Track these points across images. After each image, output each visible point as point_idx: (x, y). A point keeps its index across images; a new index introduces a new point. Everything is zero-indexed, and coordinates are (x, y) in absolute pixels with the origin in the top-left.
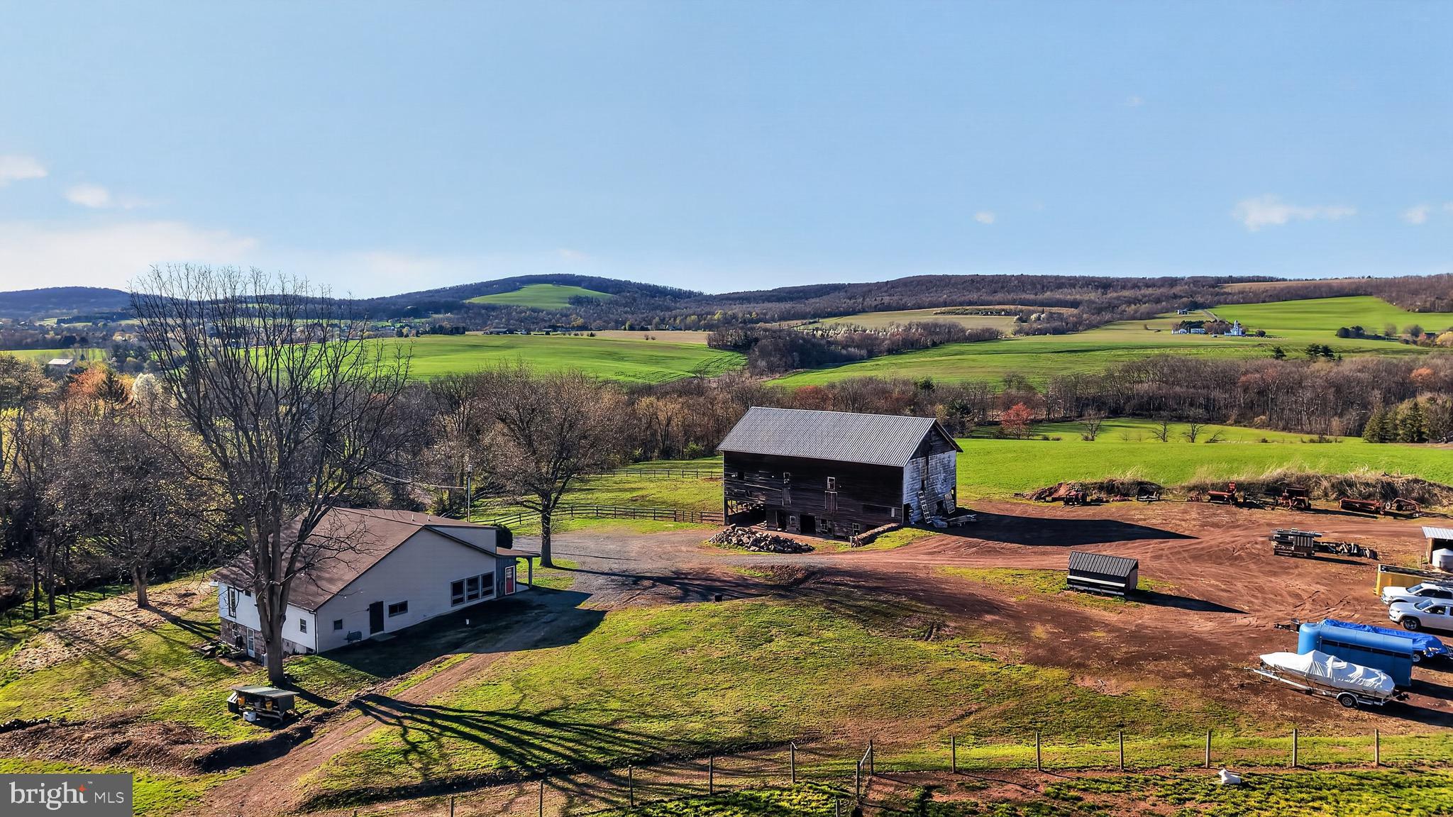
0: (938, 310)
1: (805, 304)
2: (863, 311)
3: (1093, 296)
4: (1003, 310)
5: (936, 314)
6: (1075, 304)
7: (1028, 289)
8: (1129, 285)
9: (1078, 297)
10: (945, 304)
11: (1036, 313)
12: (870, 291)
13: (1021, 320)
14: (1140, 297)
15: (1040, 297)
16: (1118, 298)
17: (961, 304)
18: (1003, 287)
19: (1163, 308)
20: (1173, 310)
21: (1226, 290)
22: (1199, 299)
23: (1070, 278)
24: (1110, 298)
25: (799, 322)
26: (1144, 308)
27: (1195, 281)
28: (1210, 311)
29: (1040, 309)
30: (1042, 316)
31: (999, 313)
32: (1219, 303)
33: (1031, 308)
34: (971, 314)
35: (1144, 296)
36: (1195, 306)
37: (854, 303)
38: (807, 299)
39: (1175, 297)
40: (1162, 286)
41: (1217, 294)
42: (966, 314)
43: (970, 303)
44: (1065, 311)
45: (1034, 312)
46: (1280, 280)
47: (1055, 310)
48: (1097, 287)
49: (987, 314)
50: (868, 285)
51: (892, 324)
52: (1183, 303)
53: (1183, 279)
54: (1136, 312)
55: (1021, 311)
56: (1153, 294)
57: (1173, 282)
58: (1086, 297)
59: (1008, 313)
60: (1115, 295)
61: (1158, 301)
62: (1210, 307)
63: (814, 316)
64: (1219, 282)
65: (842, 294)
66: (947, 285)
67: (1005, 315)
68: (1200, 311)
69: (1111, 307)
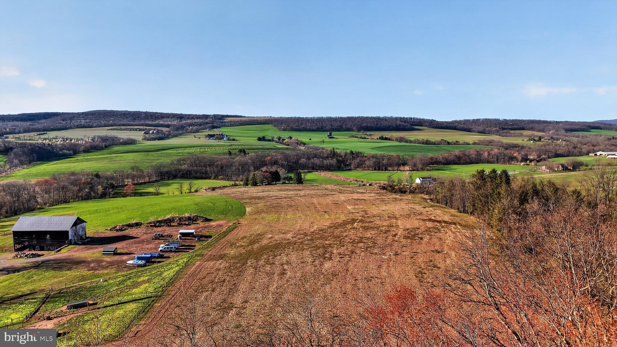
0: (109, 128)
1: (38, 123)
2: (71, 128)
3: (175, 122)
4: (138, 129)
5: (108, 130)
6: (168, 126)
7: (149, 118)
8: (190, 117)
9: (170, 123)
10: (112, 125)
11: (152, 130)
12: (74, 117)
13: (145, 133)
14: (194, 123)
15: (154, 123)
16: (185, 124)
17: (119, 125)
18: (138, 117)
19: (202, 128)
20: (206, 129)
21: (225, 121)
22: (215, 125)
23: (167, 114)
24: (183, 124)
25: (35, 133)
26: (195, 128)
27: (215, 116)
28: (219, 129)
29: (154, 128)
30: (155, 132)
31: (136, 130)
32: (222, 126)
33: (150, 128)
34: (124, 130)
35: (195, 122)
36: (214, 127)
37: (66, 123)
38: (39, 120)
39: (207, 123)
40: (203, 118)
41: (222, 122)
42: (122, 130)
43: (123, 125)
44: (165, 129)
45: (151, 130)
46: (243, 117)
47: (160, 128)
48: (178, 118)
49: (131, 130)
50: (73, 113)
51: (85, 136)
52: (209, 126)
53: (210, 116)
54: (192, 129)
55: (146, 129)
56: (199, 122)
57: (206, 117)
58: (173, 123)
59: (140, 130)
60: (184, 122)
61: (200, 125)
62: (219, 127)
63: (44, 130)
64: (223, 117)
65: (59, 118)
66: (112, 116)
67: (139, 131)
68: (215, 129)
69: (182, 127)
